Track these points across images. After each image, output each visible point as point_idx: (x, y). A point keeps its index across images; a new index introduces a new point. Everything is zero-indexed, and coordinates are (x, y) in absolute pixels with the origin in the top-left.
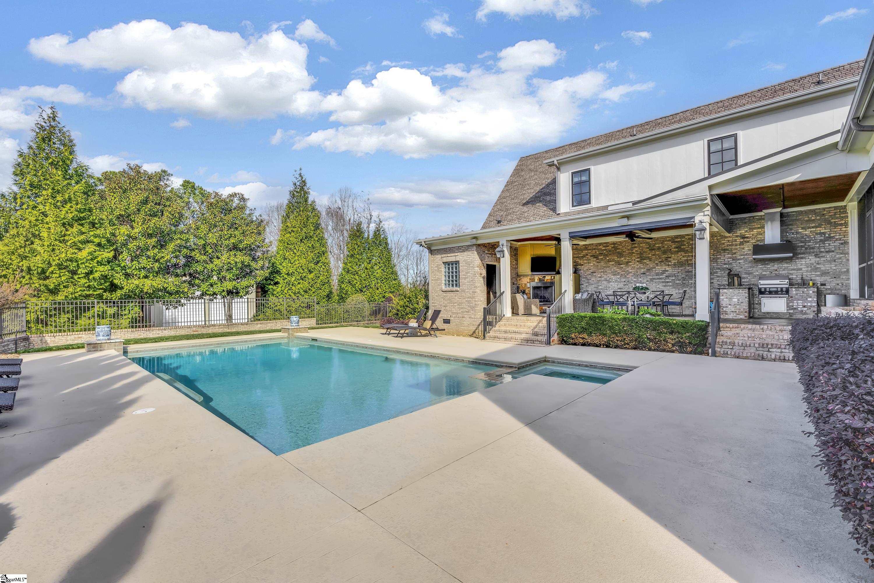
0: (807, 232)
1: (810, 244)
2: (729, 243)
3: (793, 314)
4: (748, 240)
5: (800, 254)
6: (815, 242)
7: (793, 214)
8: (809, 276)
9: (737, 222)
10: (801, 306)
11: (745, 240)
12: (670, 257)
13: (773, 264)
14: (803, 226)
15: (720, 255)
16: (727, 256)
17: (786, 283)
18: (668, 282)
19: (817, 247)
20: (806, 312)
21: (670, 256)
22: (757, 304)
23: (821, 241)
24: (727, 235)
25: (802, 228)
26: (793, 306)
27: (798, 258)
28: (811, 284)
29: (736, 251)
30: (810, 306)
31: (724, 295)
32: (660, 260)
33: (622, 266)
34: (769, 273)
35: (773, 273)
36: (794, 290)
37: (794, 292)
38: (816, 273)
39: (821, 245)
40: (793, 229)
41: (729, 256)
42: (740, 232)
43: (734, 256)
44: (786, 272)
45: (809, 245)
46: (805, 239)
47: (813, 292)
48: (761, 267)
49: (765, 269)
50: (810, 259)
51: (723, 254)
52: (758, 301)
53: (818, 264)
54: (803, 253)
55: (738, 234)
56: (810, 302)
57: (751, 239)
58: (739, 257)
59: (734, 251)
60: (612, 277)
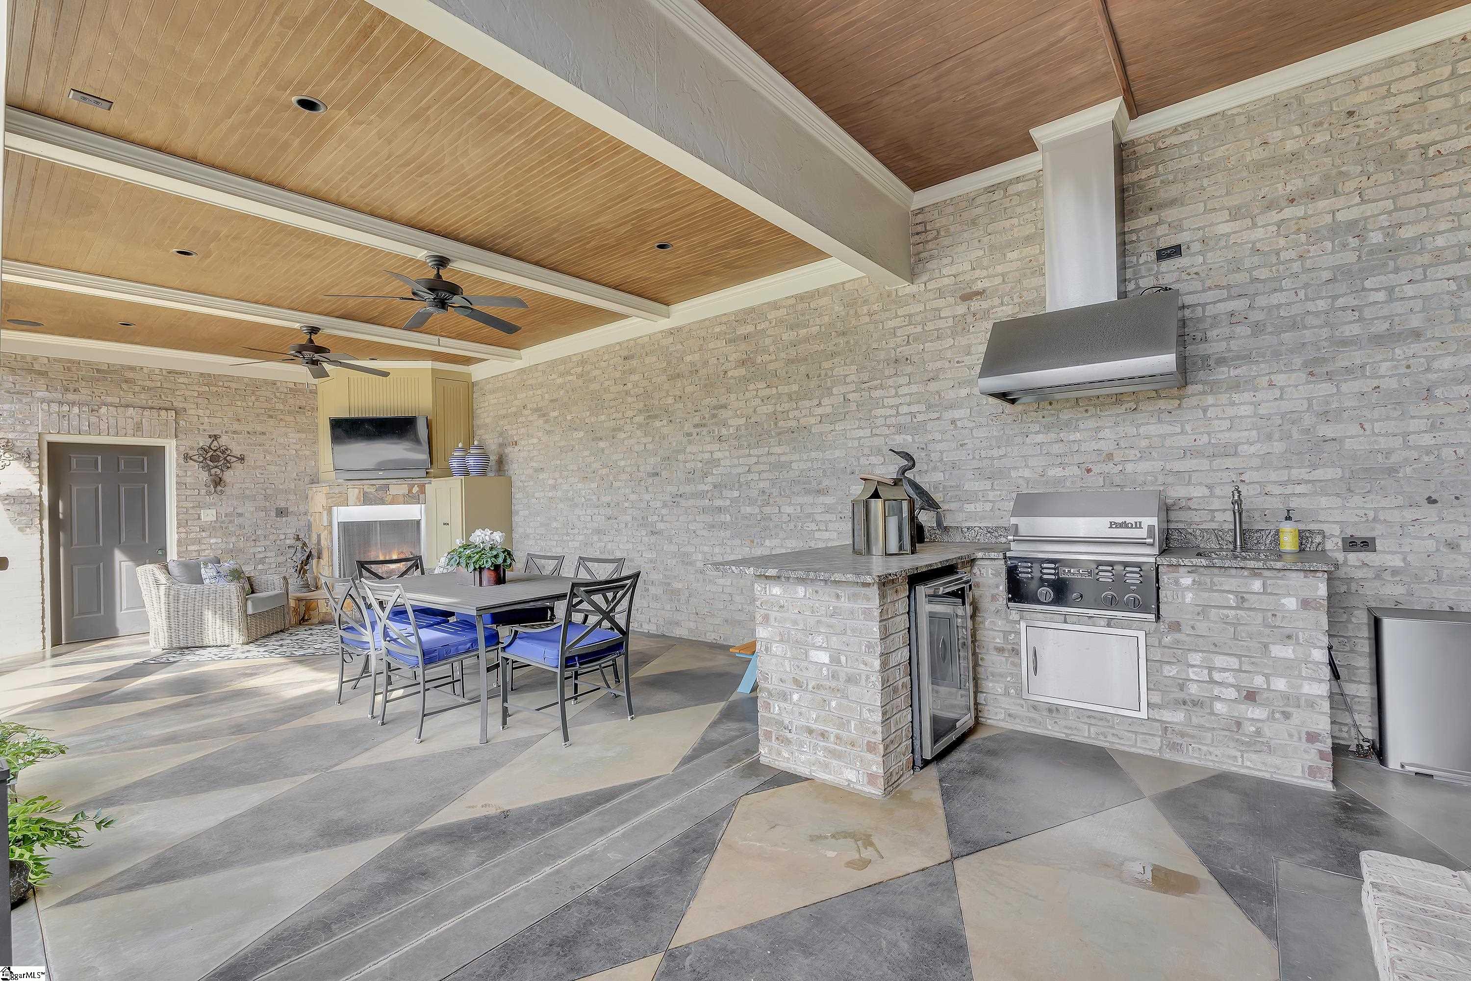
0: (1259, 233)
1: (1277, 298)
2: (911, 330)
3: (1183, 735)
4: (985, 305)
5: (1221, 361)
6: (1306, 286)
7: (1185, 137)
8: (1277, 490)
9: (944, 221)
10: (1231, 693)
11: (975, 305)
12: (724, 407)
13: (1091, 424)
14: (1235, 201)
15: (882, 387)
16: (905, 390)
17: (1143, 533)
18: (720, 509)
19: (1317, 314)
20: (1258, 732)
21: (723, 399)
22: (1000, 650)
23: (1341, 273)
24: (904, 287)
25: (1235, 214)
26: (1182, 687)
27: (1213, 388)
28: (1289, 542)
29: (939, 364)
30: (1286, 697)
31: (773, 615)
32: (697, 420)
33: (602, 444)
34: (1075, 470)
35: (1096, 469)
36: (1186, 581)
37: (1189, 597)
38: (1319, 474)
39: (1341, 302)
40: (1186, 224)
41: (914, 388)
42: (953, 270)
43: (933, 386)
44: (1157, 465)
45: (1270, 309)
46: (1250, 271)
47: (1305, 604)
48: (1040, 438)
49: (1057, 449)
50: (1282, 388)
51: (890, 382)
52: (1006, 634)
53: (1325, 416)
54: (1246, 358)
55: (946, 281)
56: (1287, 668)
57: (997, 301)
58: (951, 395)
59: (931, 366)
60: (580, 485)
